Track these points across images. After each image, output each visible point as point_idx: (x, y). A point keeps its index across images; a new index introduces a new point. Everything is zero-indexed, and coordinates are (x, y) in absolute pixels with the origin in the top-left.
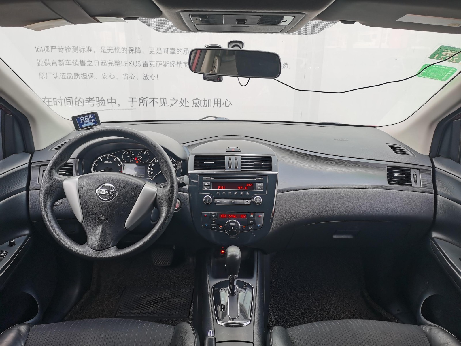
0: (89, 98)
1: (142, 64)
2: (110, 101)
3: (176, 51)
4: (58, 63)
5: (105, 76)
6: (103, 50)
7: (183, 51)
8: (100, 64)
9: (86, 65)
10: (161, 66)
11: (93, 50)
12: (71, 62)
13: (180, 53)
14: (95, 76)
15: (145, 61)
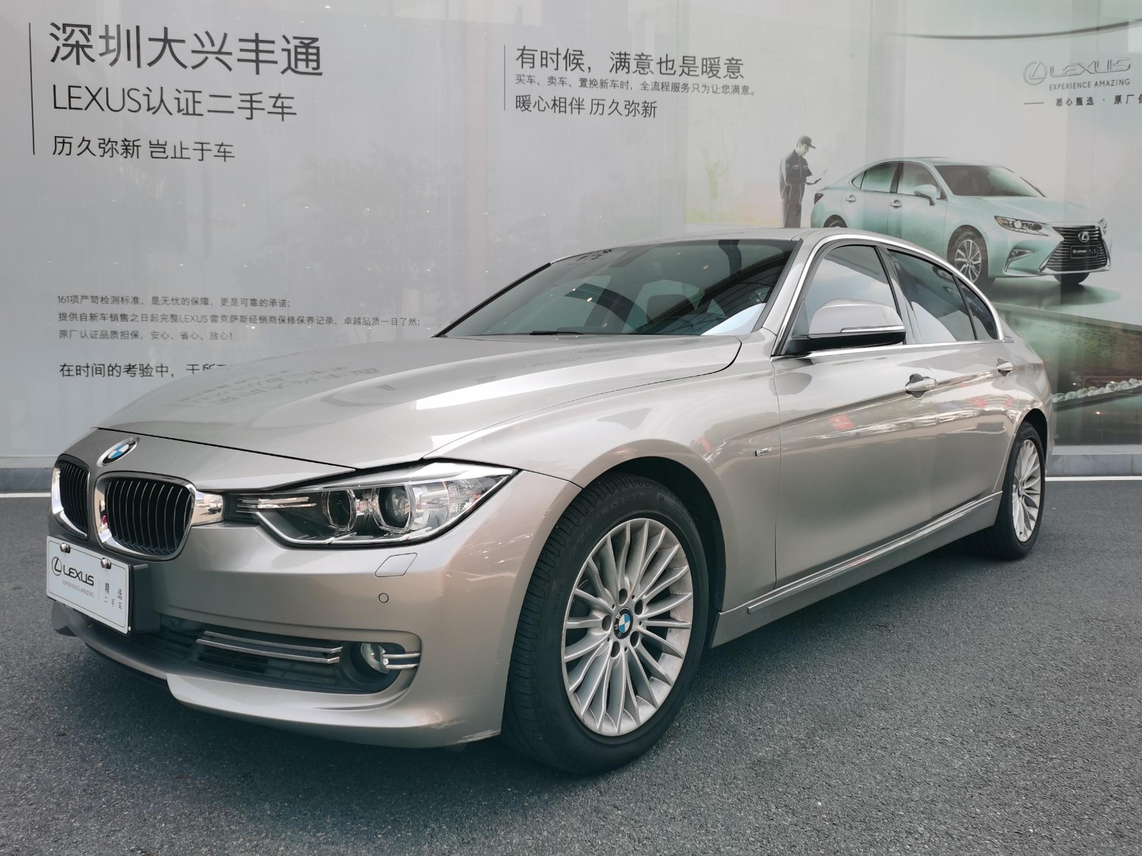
0: (130, 365)
1: (209, 319)
2: (159, 369)
3: (258, 302)
4: (88, 317)
5: (155, 335)
6: (155, 300)
7: (269, 303)
8: (149, 319)
9: (129, 320)
10: (237, 322)
11: (140, 301)
12: (108, 316)
13: (264, 305)
14: (140, 335)
15: (214, 314)
